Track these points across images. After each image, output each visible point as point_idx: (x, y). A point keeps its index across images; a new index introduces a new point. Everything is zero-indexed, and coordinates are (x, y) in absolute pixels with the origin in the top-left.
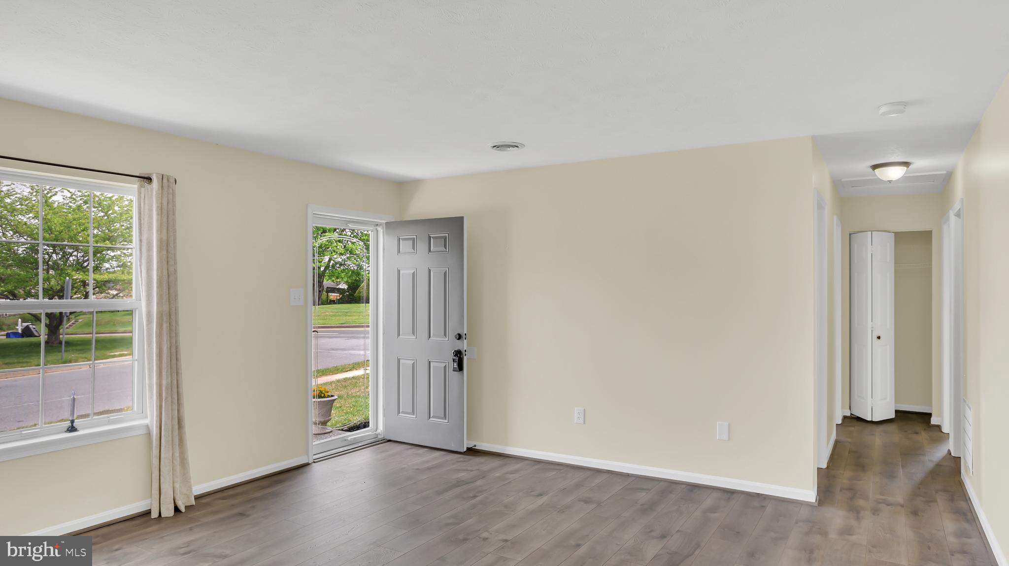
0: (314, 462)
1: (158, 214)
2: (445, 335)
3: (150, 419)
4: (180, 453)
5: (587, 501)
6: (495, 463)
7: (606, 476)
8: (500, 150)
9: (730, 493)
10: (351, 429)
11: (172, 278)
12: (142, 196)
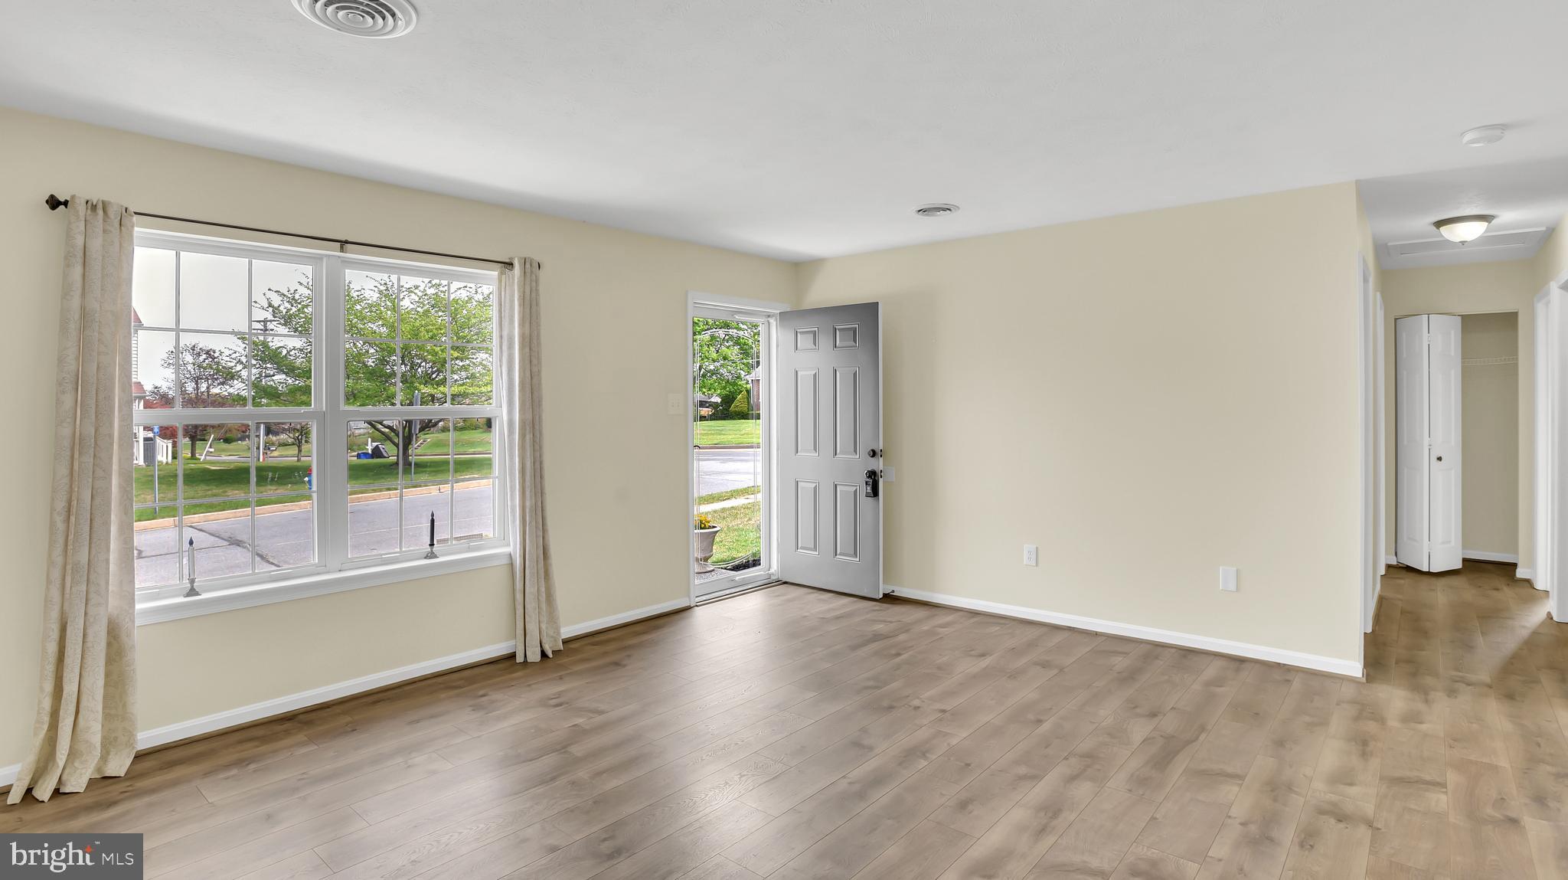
0: (697, 606)
1: (520, 305)
2: (855, 451)
3: (512, 546)
4: (545, 588)
5: (1045, 665)
6: (920, 613)
7: (1066, 634)
8: (927, 215)
9: (1241, 661)
10: (737, 568)
11: (535, 381)
12: (503, 284)
